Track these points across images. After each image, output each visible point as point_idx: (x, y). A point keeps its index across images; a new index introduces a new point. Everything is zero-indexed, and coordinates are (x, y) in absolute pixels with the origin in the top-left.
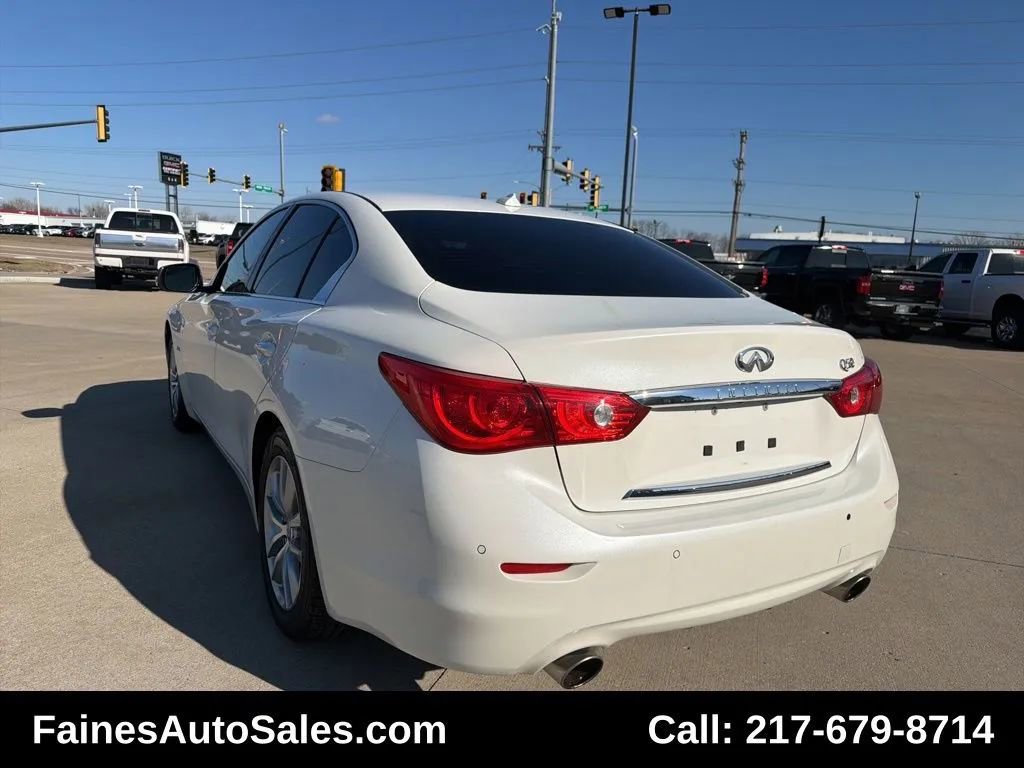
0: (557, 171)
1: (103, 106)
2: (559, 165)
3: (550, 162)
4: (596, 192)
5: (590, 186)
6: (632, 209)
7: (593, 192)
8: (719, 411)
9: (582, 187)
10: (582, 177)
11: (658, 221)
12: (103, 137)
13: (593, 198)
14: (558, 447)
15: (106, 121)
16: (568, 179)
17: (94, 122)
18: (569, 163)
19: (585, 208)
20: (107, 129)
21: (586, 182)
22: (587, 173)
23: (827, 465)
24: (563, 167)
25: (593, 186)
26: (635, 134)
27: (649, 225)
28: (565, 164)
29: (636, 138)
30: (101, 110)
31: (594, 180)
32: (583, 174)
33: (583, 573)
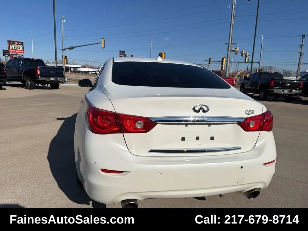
0: (232, 51)
1: (104, 39)
2: (233, 49)
3: (230, 48)
4: (247, 57)
5: (245, 55)
6: (261, 62)
7: (246, 57)
8: (188, 126)
9: (242, 55)
10: (242, 52)
11: (271, 66)
12: (103, 47)
13: (246, 59)
14: (124, 134)
15: (104, 43)
16: (236, 53)
17: (101, 43)
18: (237, 48)
19: (244, 62)
20: (104, 45)
21: (243, 54)
22: (244, 51)
23: (240, 148)
24: (235, 50)
25: (246, 55)
26: (262, 38)
27: (269, 67)
28: (236, 48)
29: (263, 39)
30: (103, 39)
31: (246, 53)
32: (242, 51)
33: (126, 175)
